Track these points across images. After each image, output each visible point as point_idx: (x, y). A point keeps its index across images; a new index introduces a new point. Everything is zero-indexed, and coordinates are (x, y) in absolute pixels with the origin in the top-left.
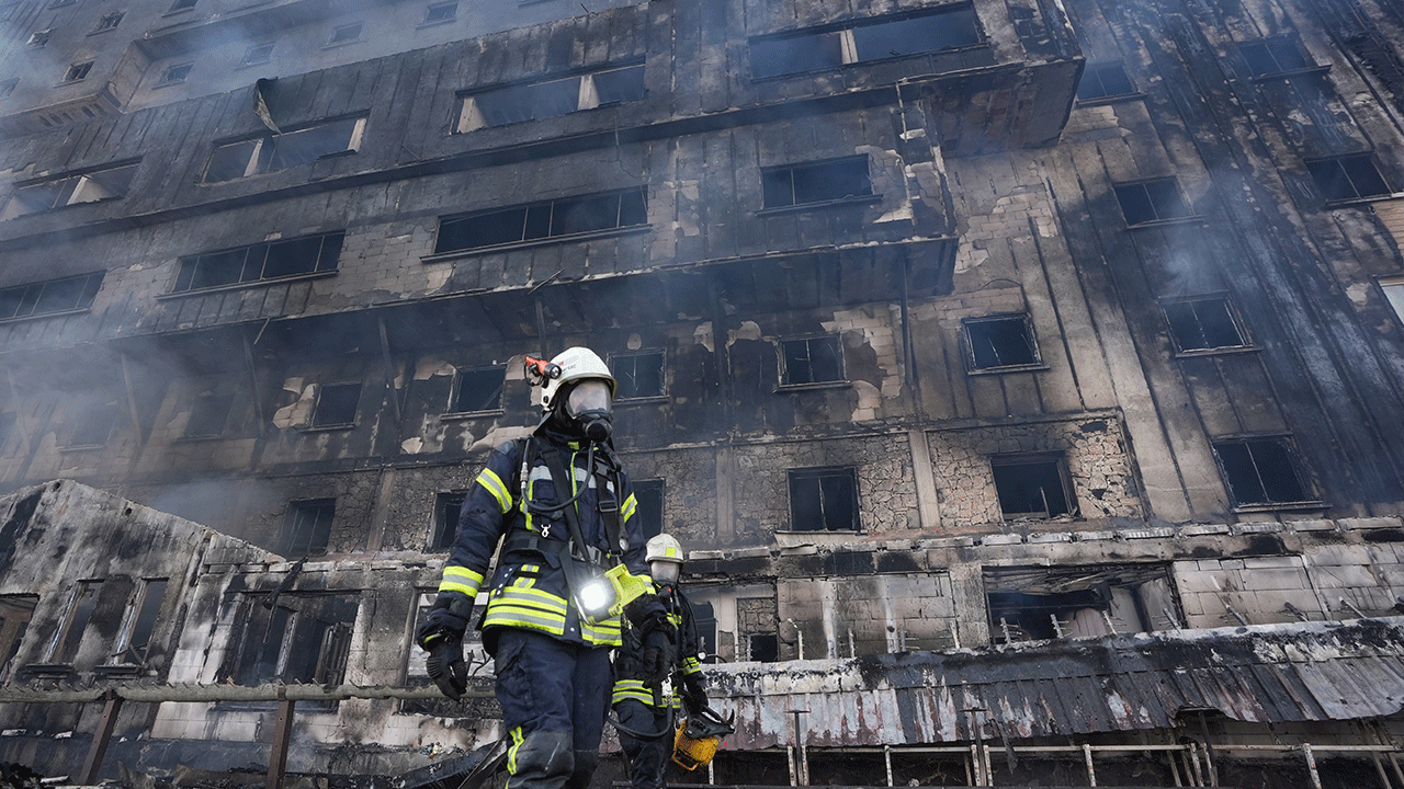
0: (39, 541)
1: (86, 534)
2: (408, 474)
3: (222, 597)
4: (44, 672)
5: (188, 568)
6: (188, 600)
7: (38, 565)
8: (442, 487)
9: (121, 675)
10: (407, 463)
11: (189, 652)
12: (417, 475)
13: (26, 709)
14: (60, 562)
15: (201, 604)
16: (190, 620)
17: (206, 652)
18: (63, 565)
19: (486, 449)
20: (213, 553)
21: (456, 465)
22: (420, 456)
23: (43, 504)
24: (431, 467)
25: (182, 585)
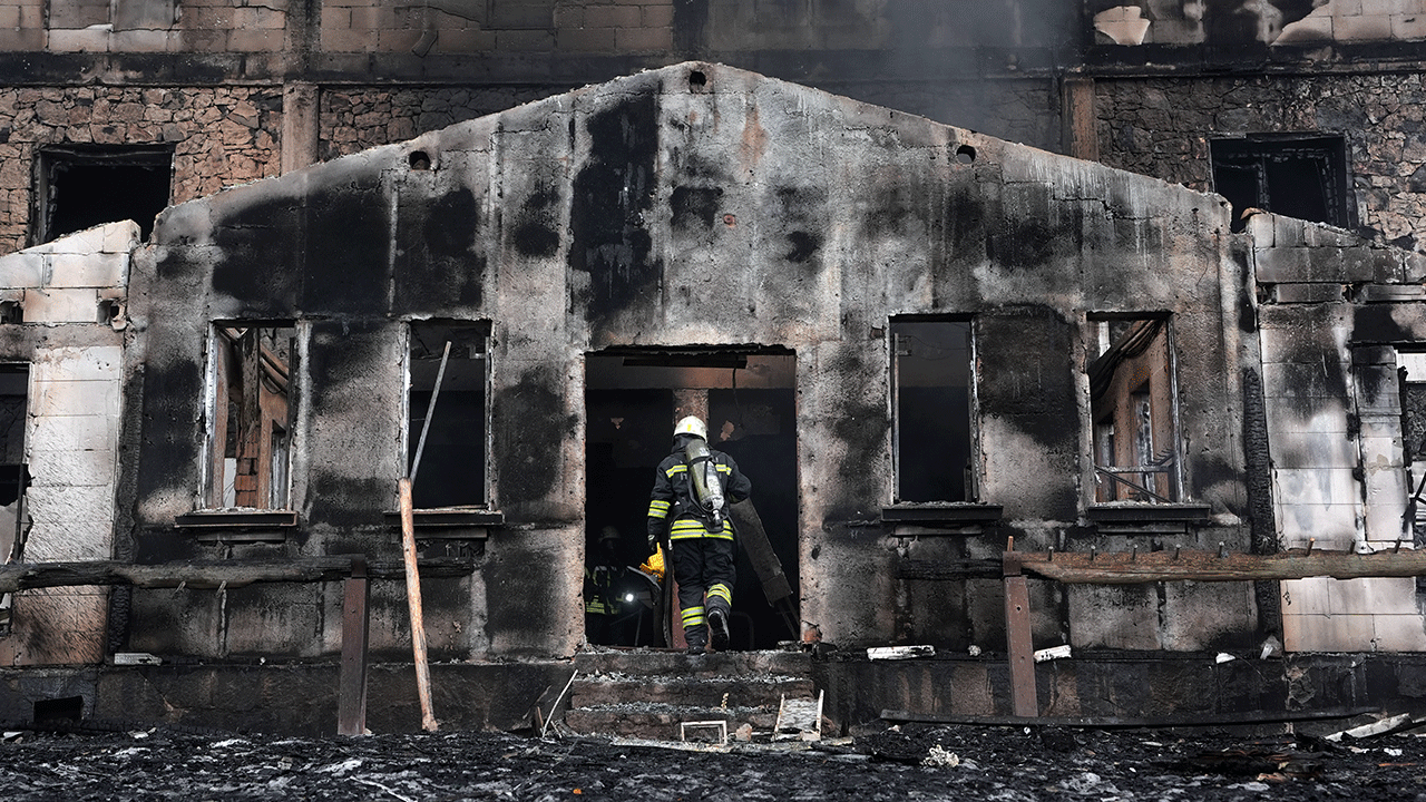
0: (718, 220)
1: (862, 206)
2: (1126, 94)
3: (1345, 355)
4: (905, 524)
5: (1219, 288)
6: (1251, 361)
7: (747, 277)
8: (1224, 125)
9: (1139, 524)
10: (1119, 66)
11: (1310, 476)
12: (1154, 97)
13: (901, 601)
14: (814, 268)
15: (1289, 370)
16: (1276, 405)
17: (1358, 474)
18: (828, 278)
19: (1315, 42)
20: (1276, 257)
21: (1249, 77)
22: (1150, 50)
23: (675, 124)
24: (1186, 79)
25: (1220, 328)
